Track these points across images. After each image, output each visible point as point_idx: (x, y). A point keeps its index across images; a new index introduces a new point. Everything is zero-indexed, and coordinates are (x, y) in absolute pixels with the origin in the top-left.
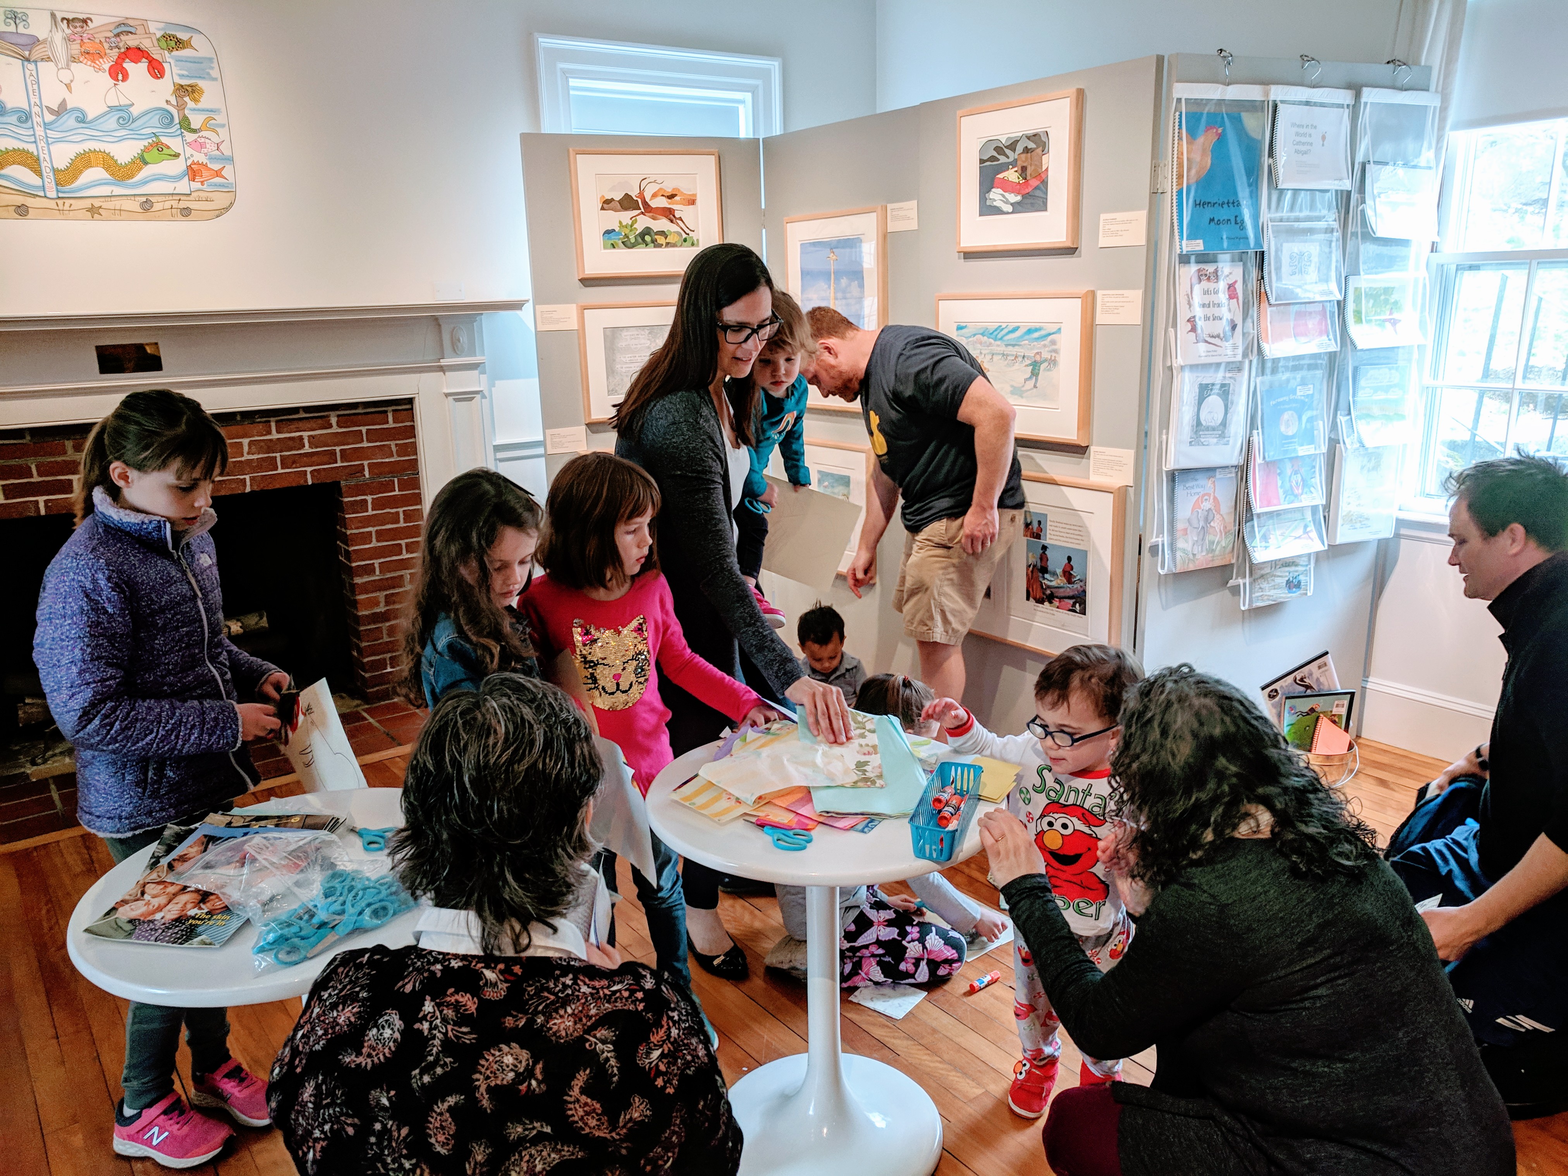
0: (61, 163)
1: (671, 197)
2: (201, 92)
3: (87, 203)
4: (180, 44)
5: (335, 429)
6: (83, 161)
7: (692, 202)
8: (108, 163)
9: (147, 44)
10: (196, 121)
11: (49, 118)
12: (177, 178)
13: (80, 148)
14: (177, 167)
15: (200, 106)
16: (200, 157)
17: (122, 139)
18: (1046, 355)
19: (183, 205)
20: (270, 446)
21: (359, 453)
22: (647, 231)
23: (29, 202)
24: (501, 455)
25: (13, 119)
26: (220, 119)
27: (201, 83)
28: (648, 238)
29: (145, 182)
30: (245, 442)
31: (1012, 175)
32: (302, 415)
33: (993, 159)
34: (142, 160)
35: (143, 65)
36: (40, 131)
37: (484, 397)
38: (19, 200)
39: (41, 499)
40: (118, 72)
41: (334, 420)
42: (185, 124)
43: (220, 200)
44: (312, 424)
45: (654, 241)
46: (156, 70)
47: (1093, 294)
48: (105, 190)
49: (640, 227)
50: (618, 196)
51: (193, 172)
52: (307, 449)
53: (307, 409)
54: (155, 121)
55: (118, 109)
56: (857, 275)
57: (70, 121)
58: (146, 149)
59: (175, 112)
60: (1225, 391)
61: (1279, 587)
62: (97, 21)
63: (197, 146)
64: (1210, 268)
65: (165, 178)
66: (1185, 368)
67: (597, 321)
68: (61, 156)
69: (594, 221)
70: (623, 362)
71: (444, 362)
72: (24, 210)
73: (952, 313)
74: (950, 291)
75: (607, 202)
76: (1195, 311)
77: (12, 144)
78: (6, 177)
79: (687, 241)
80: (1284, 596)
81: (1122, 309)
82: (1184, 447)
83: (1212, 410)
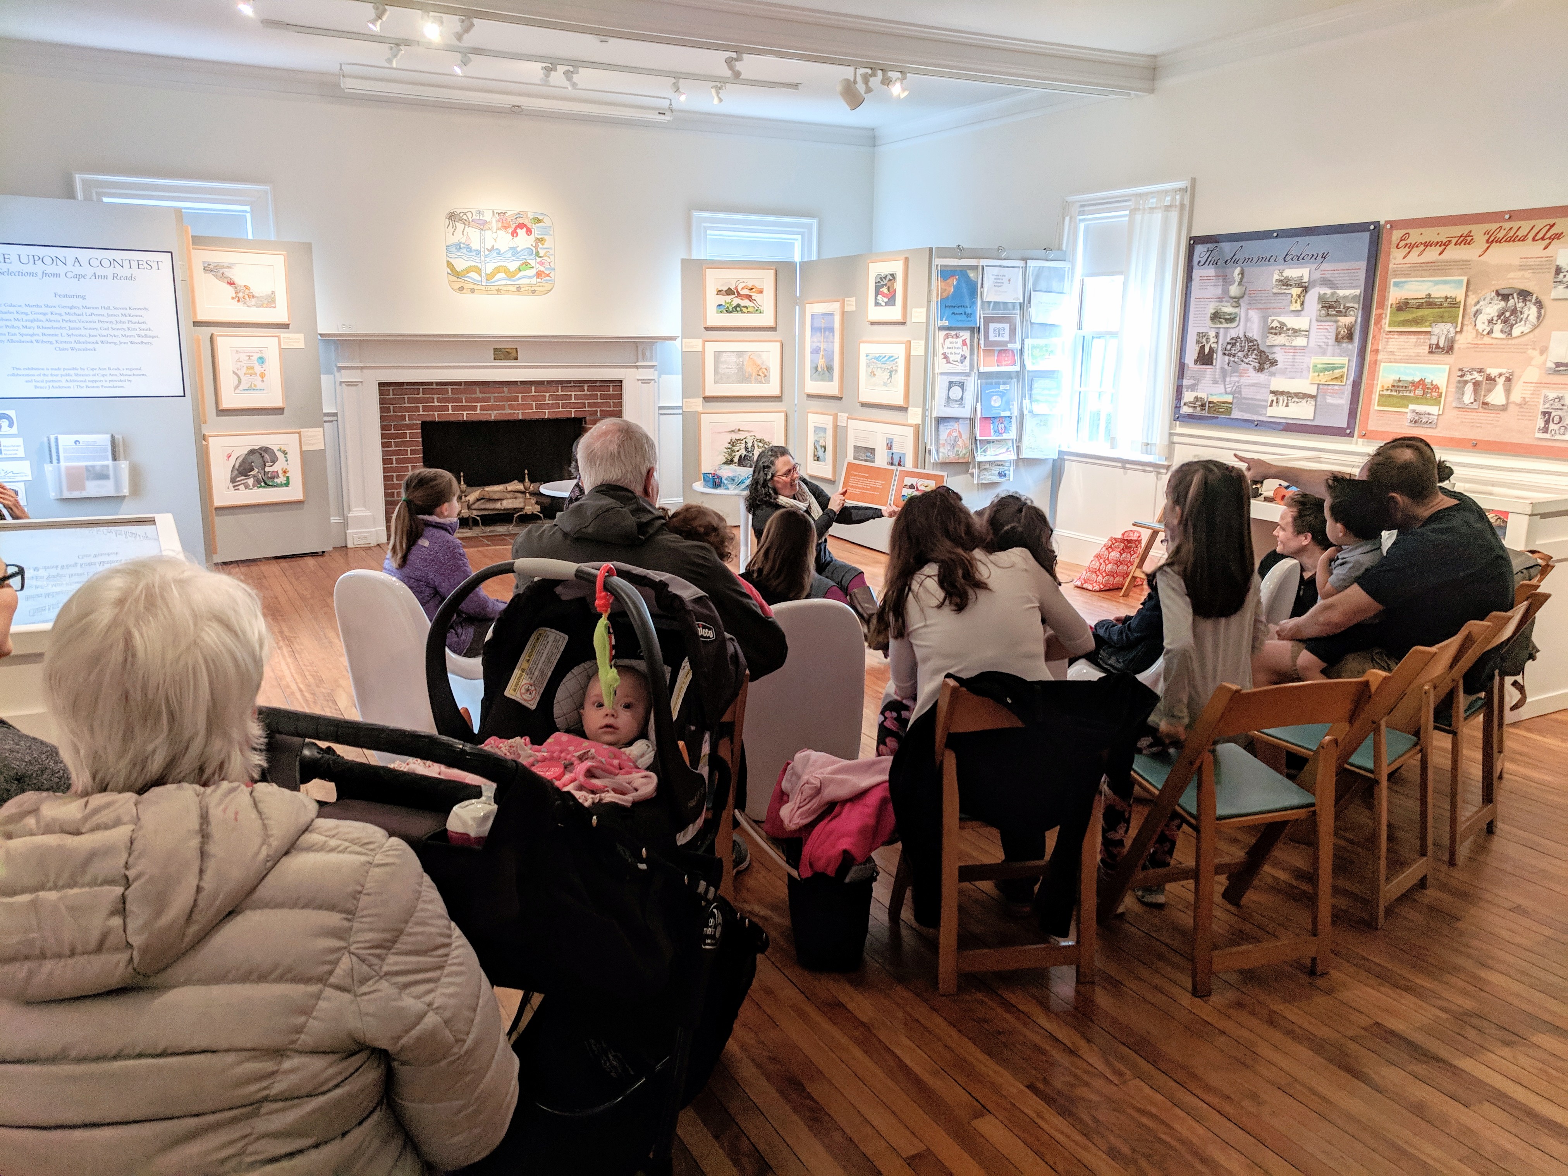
0: (489, 272)
1: (751, 289)
2: (545, 240)
3: (496, 288)
4: (539, 221)
5: (586, 392)
6: (497, 270)
7: (761, 292)
8: (506, 271)
9: (526, 222)
10: (542, 253)
11: (487, 253)
12: (532, 277)
13: (496, 265)
14: (533, 272)
15: (544, 247)
16: (542, 269)
17: (513, 261)
18: (894, 368)
19: (533, 288)
20: (558, 398)
21: (596, 405)
22: (738, 305)
23: (476, 287)
24: (661, 412)
25: (474, 254)
26: (552, 252)
27: (546, 237)
28: (738, 309)
29: (519, 279)
30: (547, 395)
31: (885, 290)
32: (572, 384)
33: (879, 282)
34: (519, 270)
35: (524, 230)
36: (483, 258)
37: (656, 382)
38: (472, 286)
39: (465, 413)
40: (514, 233)
41: (586, 388)
42: (538, 254)
43: (548, 287)
44: (576, 389)
45: (741, 310)
46: (529, 232)
47: (910, 341)
48: (503, 282)
49: (734, 304)
50: (725, 289)
51: (539, 274)
52: (573, 401)
53: (575, 382)
54: (526, 253)
55: (513, 248)
56: (831, 330)
57: (494, 254)
58: (522, 265)
59: (534, 249)
60: (962, 385)
61: (994, 475)
62: (509, 213)
63: (541, 263)
64: (953, 333)
65: (527, 277)
66: (942, 374)
67: (711, 348)
68: (489, 268)
69: (712, 300)
70: (723, 368)
71: (638, 364)
72: (473, 291)
73: (865, 349)
74: (864, 339)
75: (720, 291)
76: (946, 350)
77: (473, 264)
78: (468, 277)
79: (758, 311)
80: (997, 479)
81: (918, 348)
82: (942, 407)
83: (956, 392)
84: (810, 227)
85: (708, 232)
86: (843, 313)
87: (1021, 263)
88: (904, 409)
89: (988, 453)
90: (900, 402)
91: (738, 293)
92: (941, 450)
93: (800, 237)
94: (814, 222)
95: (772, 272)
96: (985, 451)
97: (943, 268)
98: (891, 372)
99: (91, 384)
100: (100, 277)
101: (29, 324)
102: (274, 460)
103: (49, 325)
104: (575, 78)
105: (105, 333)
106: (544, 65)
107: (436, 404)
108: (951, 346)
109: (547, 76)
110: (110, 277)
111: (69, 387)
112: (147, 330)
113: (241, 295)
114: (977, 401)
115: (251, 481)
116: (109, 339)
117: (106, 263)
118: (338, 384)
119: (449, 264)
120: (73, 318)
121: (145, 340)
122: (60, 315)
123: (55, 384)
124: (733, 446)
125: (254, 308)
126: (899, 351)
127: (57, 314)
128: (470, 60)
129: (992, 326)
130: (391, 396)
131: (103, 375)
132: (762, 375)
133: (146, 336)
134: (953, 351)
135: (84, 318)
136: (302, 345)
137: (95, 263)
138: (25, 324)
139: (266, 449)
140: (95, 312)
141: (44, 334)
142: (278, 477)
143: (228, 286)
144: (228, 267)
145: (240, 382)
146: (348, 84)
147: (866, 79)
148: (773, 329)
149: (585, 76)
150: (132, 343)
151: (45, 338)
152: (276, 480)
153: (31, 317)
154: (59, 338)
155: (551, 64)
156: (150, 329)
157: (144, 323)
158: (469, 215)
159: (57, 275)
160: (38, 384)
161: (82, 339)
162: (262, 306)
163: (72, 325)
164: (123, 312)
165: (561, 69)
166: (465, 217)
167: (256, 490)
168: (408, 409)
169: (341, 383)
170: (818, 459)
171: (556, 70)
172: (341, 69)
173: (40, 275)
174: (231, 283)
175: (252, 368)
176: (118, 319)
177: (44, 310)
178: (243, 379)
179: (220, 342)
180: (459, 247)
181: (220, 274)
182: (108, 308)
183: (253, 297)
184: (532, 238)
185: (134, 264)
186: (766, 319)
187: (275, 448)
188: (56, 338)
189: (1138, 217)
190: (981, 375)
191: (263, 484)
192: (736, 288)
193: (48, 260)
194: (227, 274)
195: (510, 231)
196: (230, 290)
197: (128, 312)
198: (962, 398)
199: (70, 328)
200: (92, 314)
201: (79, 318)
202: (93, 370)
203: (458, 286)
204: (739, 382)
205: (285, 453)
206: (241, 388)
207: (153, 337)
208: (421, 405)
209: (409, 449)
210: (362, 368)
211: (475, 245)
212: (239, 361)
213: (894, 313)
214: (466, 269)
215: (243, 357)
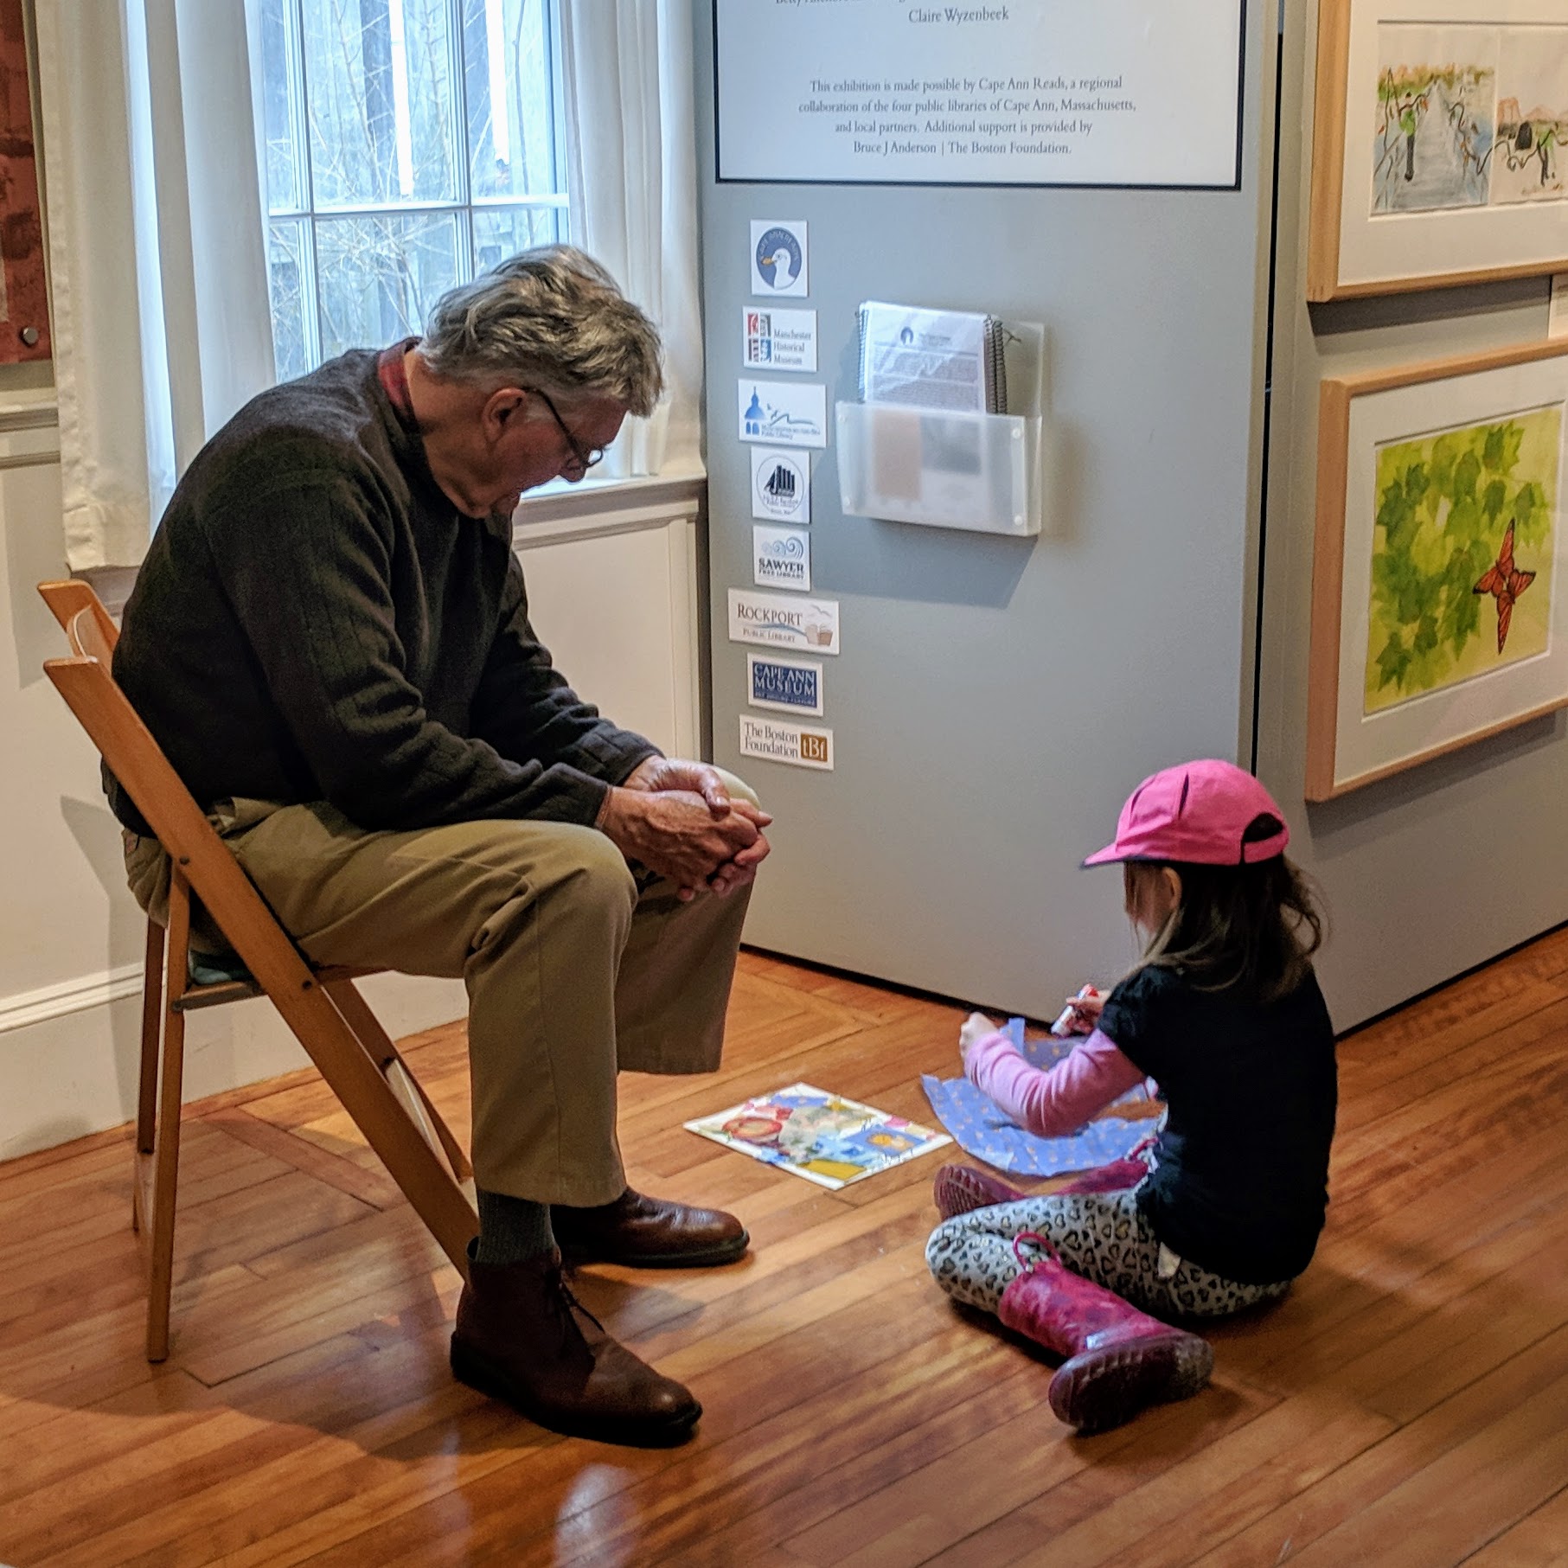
99: (985, 139)
111: (932, 149)
123: (903, 139)
131: (1019, 107)
160: (865, 138)
202: (993, 86)
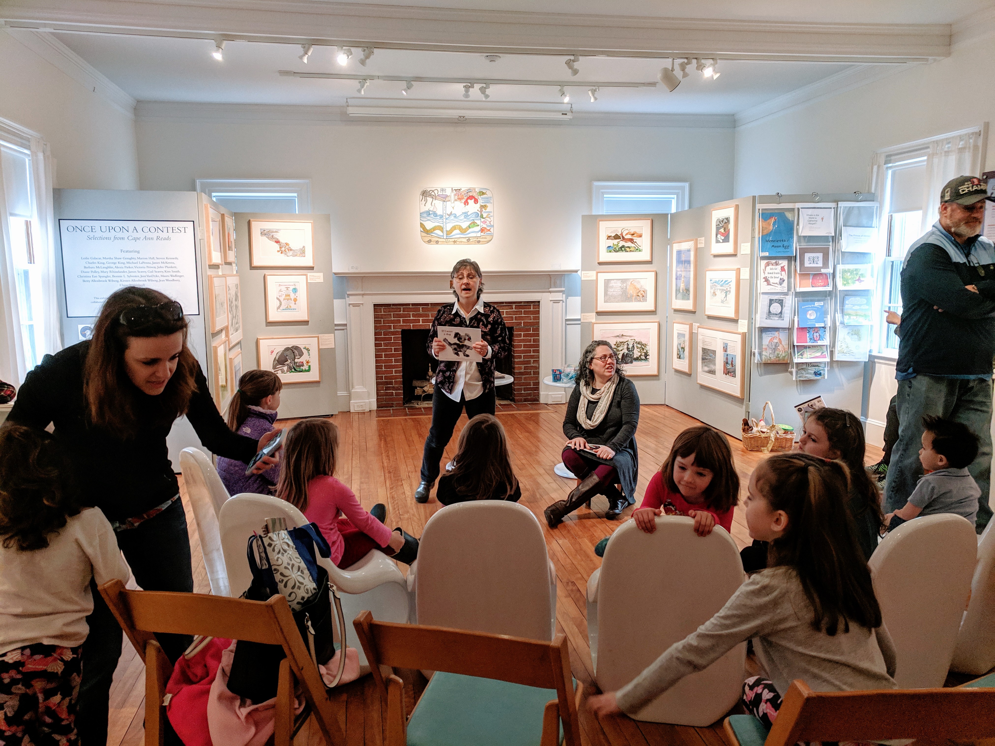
0: (448, 229)
1: (633, 235)
2: (487, 207)
3: (453, 240)
4: (483, 193)
5: (514, 310)
6: (454, 228)
7: (641, 236)
8: (460, 228)
9: (474, 195)
10: (485, 215)
11: (447, 217)
12: (478, 232)
13: (453, 224)
14: (478, 229)
15: (487, 211)
16: (485, 226)
17: (465, 221)
18: (729, 289)
19: (478, 240)
21: (521, 318)
22: (623, 246)
23: (439, 240)
24: (567, 323)
25: (439, 217)
26: (491, 214)
27: (487, 204)
28: (623, 249)
29: (469, 233)
31: (722, 230)
32: (504, 304)
33: (719, 225)
34: (469, 227)
35: (473, 200)
36: (444, 220)
37: (563, 302)
38: (437, 239)
41: (514, 307)
42: (482, 216)
43: (489, 238)
44: (507, 307)
45: (625, 250)
46: (476, 201)
47: (739, 269)
48: (458, 236)
49: (620, 245)
50: (613, 235)
51: (482, 230)
53: (506, 303)
54: (474, 216)
55: (465, 213)
56: (689, 262)
57: (452, 217)
58: (471, 224)
59: (479, 213)
60: (781, 302)
61: (810, 374)
62: (463, 189)
63: (484, 222)
64: (774, 261)
65: (475, 232)
66: (763, 293)
67: (602, 277)
68: (449, 227)
69: (604, 243)
70: (611, 292)
71: (551, 290)
72: (437, 242)
73: (709, 275)
74: (710, 268)
75: (609, 237)
76: (767, 275)
77: (437, 224)
78: (434, 233)
79: (638, 250)
80: (813, 377)
81: (745, 274)
82: (764, 320)
83: (776, 308)
84: (683, 188)
85: (605, 196)
86: (697, 249)
87: (833, 205)
88: (735, 321)
89: (805, 356)
90: (732, 315)
91: (623, 237)
92: (764, 353)
93: (675, 196)
94: (687, 185)
95: (649, 222)
96: (802, 355)
97: (764, 212)
98: (726, 292)
100: (149, 239)
101: (105, 270)
102: (301, 354)
103: (117, 270)
104: (488, 91)
105: (150, 274)
106: (465, 84)
107: (412, 318)
108: (771, 271)
109: (467, 91)
110: (155, 238)
112: (177, 272)
113: (283, 249)
114: (795, 315)
115: (285, 368)
116: (153, 279)
117: (153, 230)
118: (347, 305)
119: (422, 225)
120: (131, 265)
121: (175, 278)
122: (124, 263)
124: (618, 347)
125: (291, 257)
126: (731, 276)
127: (122, 263)
128: (412, 85)
129: (807, 255)
130: (383, 313)
132: (641, 296)
133: (176, 276)
134: (773, 275)
135: (138, 265)
136: (321, 280)
137: (146, 230)
138: (102, 270)
139: (297, 348)
140: (145, 261)
141: (113, 276)
142: (303, 365)
143: (276, 244)
144: (276, 232)
145: (281, 304)
146: (351, 111)
147: (683, 67)
148: (650, 262)
149: (494, 90)
150: (167, 280)
151: (114, 279)
152: (301, 368)
153: (106, 265)
154: (123, 278)
155: (470, 83)
156: (178, 271)
157: (175, 267)
158: (436, 192)
159: (123, 238)
161: (136, 279)
162: (296, 256)
163: (131, 270)
164: (163, 261)
165: (477, 87)
166: (433, 193)
167: (288, 374)
168: (392, 322)
169: (350, 304)
170: (680, 358)
171: (473, 87)
172: (347, 102)
173: (113, 239)
174: (277, 242)
175: (289, 295)
176: (159, 265)
177: (114, 261)
178: (283, 302)
179: (269, 279)
180: (428, 213)
181: (270, 236)
182: (153, 258)
183: (291, 250)
184: (478, 206)
185: (170, 230)
186: (645, 255)
187: (302, 347)
188: (121, 278)
189: (936, 160)
190: (798, 294)
191: (293, 370)
192: (622, 234)
193: (117, 229)
194: (275, 236)
195: (463, 201)
196: (277, 246)
197: (165, 261)
198: (781, 313)
199: (130, 272)
200: (143, 263)
201: (135, 265)
203: (427, 239)
204: (622, 301)
205: (308, 350)
206: (281, 308)
207: (180, 276)
208: (401, 319)
209: (393, 348)
210: (363, 295)
211: (439, 212)
212: (280, 291)
213: (728, 248)
214: (433, 228)
215: (283, 288)
